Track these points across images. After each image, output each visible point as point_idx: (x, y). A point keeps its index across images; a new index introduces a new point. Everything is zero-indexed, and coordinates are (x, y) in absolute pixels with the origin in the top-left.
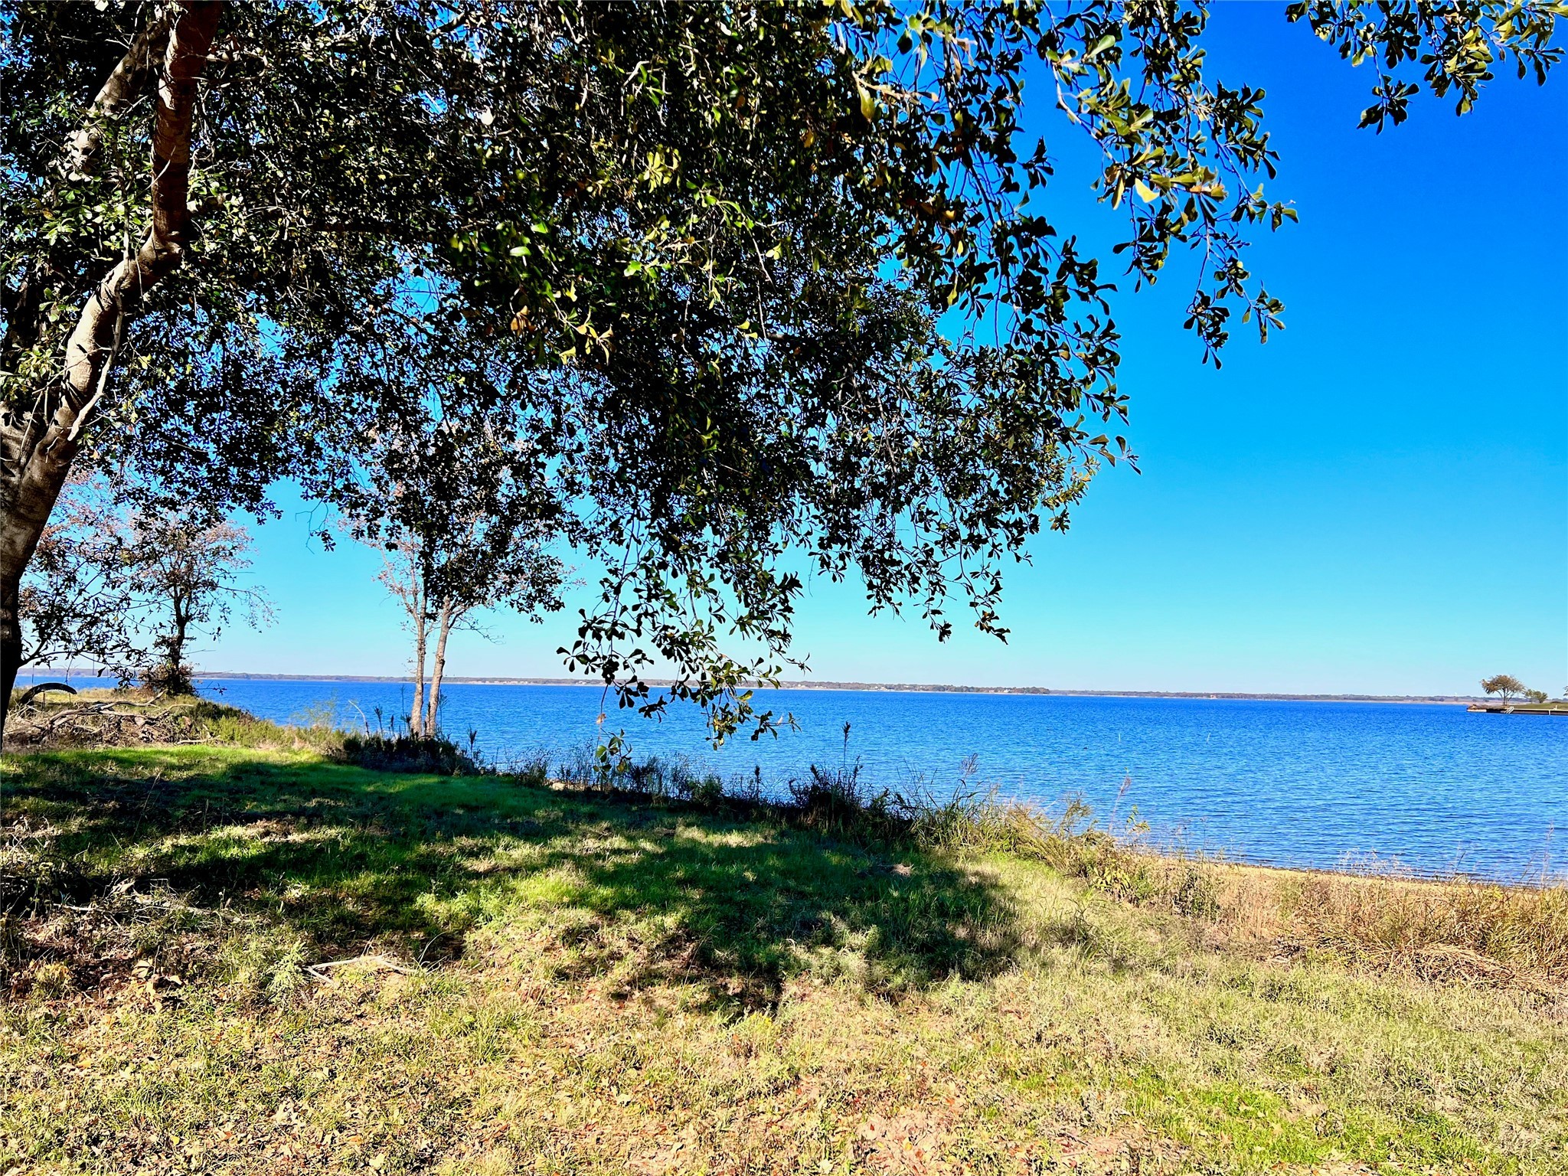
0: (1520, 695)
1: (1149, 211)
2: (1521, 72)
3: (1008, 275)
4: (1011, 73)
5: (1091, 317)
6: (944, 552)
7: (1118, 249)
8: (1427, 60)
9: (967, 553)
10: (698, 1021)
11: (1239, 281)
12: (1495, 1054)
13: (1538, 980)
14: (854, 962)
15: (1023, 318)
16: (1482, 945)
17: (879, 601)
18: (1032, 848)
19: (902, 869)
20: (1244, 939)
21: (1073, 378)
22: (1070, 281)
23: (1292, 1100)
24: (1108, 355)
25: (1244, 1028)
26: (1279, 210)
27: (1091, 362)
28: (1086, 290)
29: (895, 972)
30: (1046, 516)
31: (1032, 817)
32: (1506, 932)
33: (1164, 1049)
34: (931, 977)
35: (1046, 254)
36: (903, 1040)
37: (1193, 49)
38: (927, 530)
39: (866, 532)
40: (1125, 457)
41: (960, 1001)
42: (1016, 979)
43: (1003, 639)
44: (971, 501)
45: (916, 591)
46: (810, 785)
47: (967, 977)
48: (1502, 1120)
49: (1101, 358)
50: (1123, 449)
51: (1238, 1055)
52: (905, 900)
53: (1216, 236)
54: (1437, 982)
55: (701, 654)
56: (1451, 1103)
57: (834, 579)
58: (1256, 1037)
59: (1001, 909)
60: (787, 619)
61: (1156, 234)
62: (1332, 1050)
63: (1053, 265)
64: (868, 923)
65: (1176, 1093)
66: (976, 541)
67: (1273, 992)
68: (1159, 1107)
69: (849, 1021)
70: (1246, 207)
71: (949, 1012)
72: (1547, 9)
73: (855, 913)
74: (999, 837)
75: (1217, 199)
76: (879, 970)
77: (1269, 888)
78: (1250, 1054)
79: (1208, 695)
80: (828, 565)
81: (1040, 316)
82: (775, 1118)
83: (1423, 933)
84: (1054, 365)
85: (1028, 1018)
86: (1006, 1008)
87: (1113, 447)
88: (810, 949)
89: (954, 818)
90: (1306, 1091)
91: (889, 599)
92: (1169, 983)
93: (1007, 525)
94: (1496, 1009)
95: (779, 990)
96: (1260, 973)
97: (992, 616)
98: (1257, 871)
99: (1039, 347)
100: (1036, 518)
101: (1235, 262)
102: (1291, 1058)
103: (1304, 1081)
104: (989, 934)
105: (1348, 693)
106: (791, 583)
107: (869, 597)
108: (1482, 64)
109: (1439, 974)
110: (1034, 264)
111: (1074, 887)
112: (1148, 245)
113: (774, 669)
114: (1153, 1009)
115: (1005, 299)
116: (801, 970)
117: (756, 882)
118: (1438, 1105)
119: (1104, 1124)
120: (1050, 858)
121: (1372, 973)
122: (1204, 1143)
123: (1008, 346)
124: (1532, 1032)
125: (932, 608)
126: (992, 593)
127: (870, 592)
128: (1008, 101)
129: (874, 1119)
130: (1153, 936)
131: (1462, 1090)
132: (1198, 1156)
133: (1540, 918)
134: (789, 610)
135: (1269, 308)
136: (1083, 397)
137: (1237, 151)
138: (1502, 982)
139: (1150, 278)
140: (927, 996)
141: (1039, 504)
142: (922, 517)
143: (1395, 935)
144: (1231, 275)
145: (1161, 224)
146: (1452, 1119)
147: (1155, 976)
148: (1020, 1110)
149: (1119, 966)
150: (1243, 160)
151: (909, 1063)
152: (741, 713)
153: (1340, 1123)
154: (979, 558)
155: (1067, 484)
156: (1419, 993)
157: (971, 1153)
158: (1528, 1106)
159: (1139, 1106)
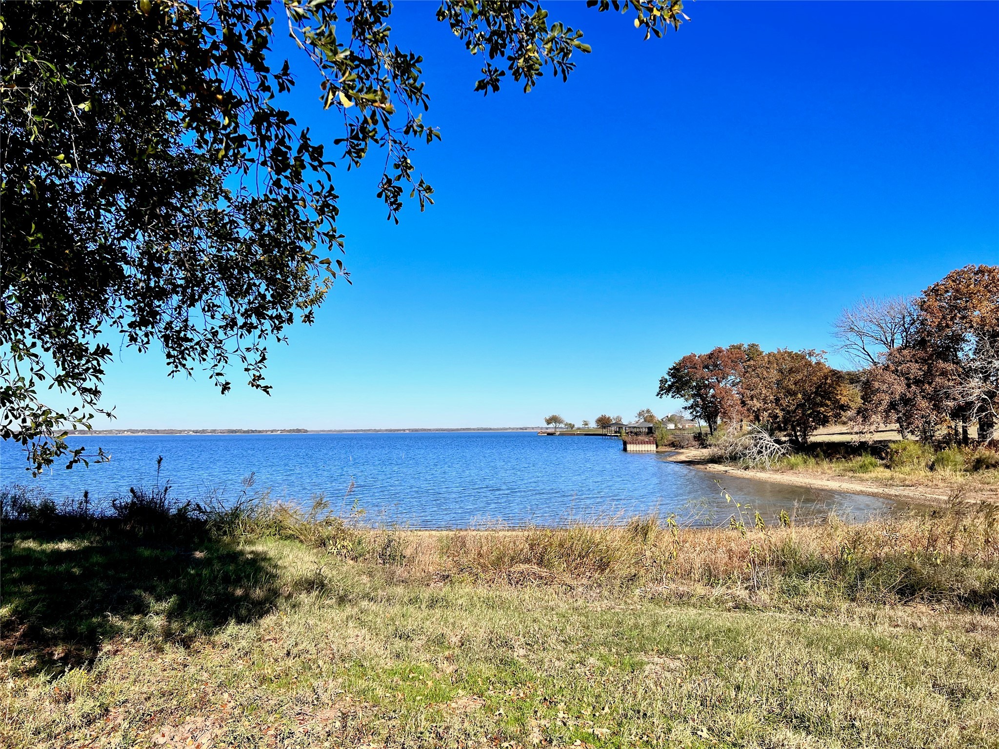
0: (562, 425)
1: (356, 120)
2: (556, 73)
3: (265, 148)
4: (264, 11)
5: (319, 182)
6: (225, 334)
7: (337, 142)
8: (510, 58)
9: (242, 334)
10: (27, 682)
11: (408, 171)
12: (545, 621)
13: (568, 579)
14: (157, 622)
15: (275, 177)
16: (540, 563)
17: (176, 367)
18: (291, 532)
19: (198, 555)
20: (418, 574)
21: (308, 220)
22: (306, 157)
23: (439, 666)
24: (331, 208)
25: (415, 627)
26: (431, 131)
27: (321, 212)
28: (316, 163)
29: (189, 624)
30: (298, 314)
31: (291, 512)
32: (552, 554)
33: (367, 648)
34: (215, 625)
35: (289, 137)
36: (192, 670)
37: (384, 25)
38: (213, 317)
39: (166, 318)
40: (342, 273)
41: (235, 638)
42: (274, 618)
43: (268, 393)
44: (246, 300)
45: (204, 360)
46: (129, 501)
47: (240, 621)
48: (547, 656)
49: (327, 209)
50: (341, 269)
51: (410, 645)
52: (199, 575)
53: (395, 142)
54: (519, 586)
55: (23, 404)
56: (522, 652)
57: (140, 350)
58: (421, 631)
59: (267, 574)
60: (99, 379)
61: (361, 136)
62: (463, 632)
63: (295, 145)
64: (170, 595)
65: (373, 673)
66: (250, 328)
67: (433, 603)
68: (362, 684)
69: (151, 664)
70: (412, 126)
71: (227, 646)
72: (569, 41)
73: (161, 588)
74: (269, 527)
75: (390, 113)
76: (175, 625)
77: (433, 542)
78: (418, 643)
79: (404, 430)
80: (135, 340)
81: (286, 177)
82: (87, 742)
83: (512, 560)
84: (296, 211)
85: (281, 643)
86: (267, 638)
87: (334, 266)
88: (124, 618)
89: (237, 516)
90: (447, 659)
91: (184, 366)
92: (373, 607)
93: (271, 318)
94: (547, 597)
95: (96, 650)
96: (425, 594)
97: (260, 377)
98: (427, 533)
99: (286, 198)
100: (292, 314)
101: (405, 159)
102: (440, 641)
103: (446, 653)
104: (258, 590)
105: (480, 426)
106: (103, 352)
107: (168, 364)
108: (537, 66)
109: (520, 581)
110: (282, 142)
111: (317, 554)
112: (356, 142)
113: (87, 416)
114: (362, 624)
115: (264, 163)
116: (113, 633)
117: (81, 575)
118: (516, 654)
119: (327, 701)
120: (302, 537)
121: (486, 585)
122: (387, 701)
123: (265, 195)
124: (563, 607)
125: (216, 371)
126: (260, 362)
127: (168, 361)
128: (264, 32)
129: (166, 729)
130: (365, 579)
131: (529, 644)
132: (383, 709)
133: (568, 544)
134: (101, 372)
135: (425, 190)
136: (315, 234)
137: (406, 91)
138: (548, 581)
139: (357, 163)
140: (212, 638)
141: (294, 305)
142: (211, 309)
143: (498, 562)
144: (403, 167)
145: (363, 129)
146: (522, 661)
147: (364, 604)
148: (272, 702)
149: (342, 600)
150: (410, 97)
151: (195, 685)
152: (58, 448)
153: (464, 674)
154: (250, 339)
155: (312, 293)
156: (509, 593)
157: (235, 738)
158: (559, 647)
159: (349, 686)
